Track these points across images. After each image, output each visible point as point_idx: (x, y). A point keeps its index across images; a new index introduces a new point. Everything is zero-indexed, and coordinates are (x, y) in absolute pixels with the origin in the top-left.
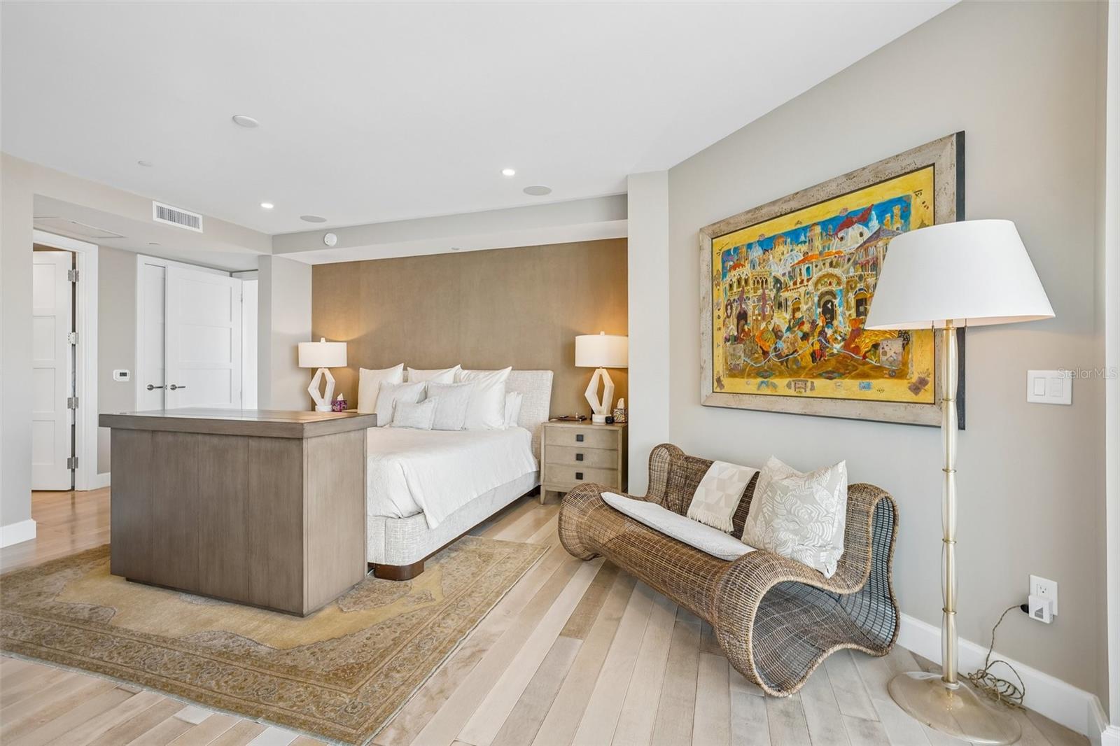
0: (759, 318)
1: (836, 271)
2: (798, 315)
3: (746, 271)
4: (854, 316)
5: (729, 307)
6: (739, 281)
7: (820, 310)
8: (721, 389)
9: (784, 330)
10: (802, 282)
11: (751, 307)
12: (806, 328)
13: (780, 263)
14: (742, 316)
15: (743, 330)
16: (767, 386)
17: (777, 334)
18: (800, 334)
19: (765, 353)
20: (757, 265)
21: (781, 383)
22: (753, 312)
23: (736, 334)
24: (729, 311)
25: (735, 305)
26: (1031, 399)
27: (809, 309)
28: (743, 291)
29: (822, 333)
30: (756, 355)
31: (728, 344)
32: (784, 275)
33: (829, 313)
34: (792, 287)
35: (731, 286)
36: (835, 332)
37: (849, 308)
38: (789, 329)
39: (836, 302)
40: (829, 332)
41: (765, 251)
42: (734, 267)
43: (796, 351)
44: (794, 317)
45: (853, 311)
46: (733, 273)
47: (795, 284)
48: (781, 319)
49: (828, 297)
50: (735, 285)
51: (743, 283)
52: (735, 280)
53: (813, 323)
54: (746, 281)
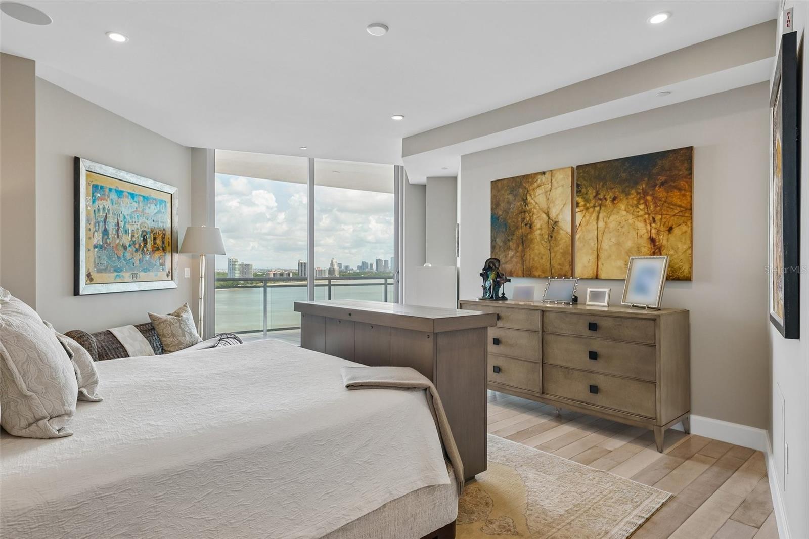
0: (116, 236)
1: (147, 222)
2: (134, 239)
3: (107, 204)
4: (153, 244)
5: (97, 224)
6: (104, 209)
7: (142, 238)
8: (91, 282)
9: (128, 246)
10: (135, 222)
11: (111, 227)
12: (137, 246)
13: (127, 208)
14: (105, 232)
15: (106, 243)
16: (120, 277)
17: (125, 248)
18: (135, 249)
19: (119, 258)
20: (114, 203)
21: (127, 275)
22: (112, 232)
23: (101, 244)
24: (97, 227)
25: (101, 224)
26: (185, 276)
27: (138, 237)
28: (106, 216)
29: (143, 250)
30: (114, 259)
31: (96, 250)
32: (128, 215)
33: (145, 241)
34: (131, 223)
35: (99, 210)
36: (147, 250)
37: (151, 241)
38: (130, 246)
39: (147, 236)
40: (145, 250)
41: (119, 197)
42: (101, 199)
43: (133, 258)
44: (132, 240)
45: (153, 241)
46: (100, 202)
47: (133, 222)
48: (126, 240)
49: (144, 233)
50: (101, 211)
51: (106, 211)
52: (101, 207)
53: (140, 244)
54: (108, 211)
